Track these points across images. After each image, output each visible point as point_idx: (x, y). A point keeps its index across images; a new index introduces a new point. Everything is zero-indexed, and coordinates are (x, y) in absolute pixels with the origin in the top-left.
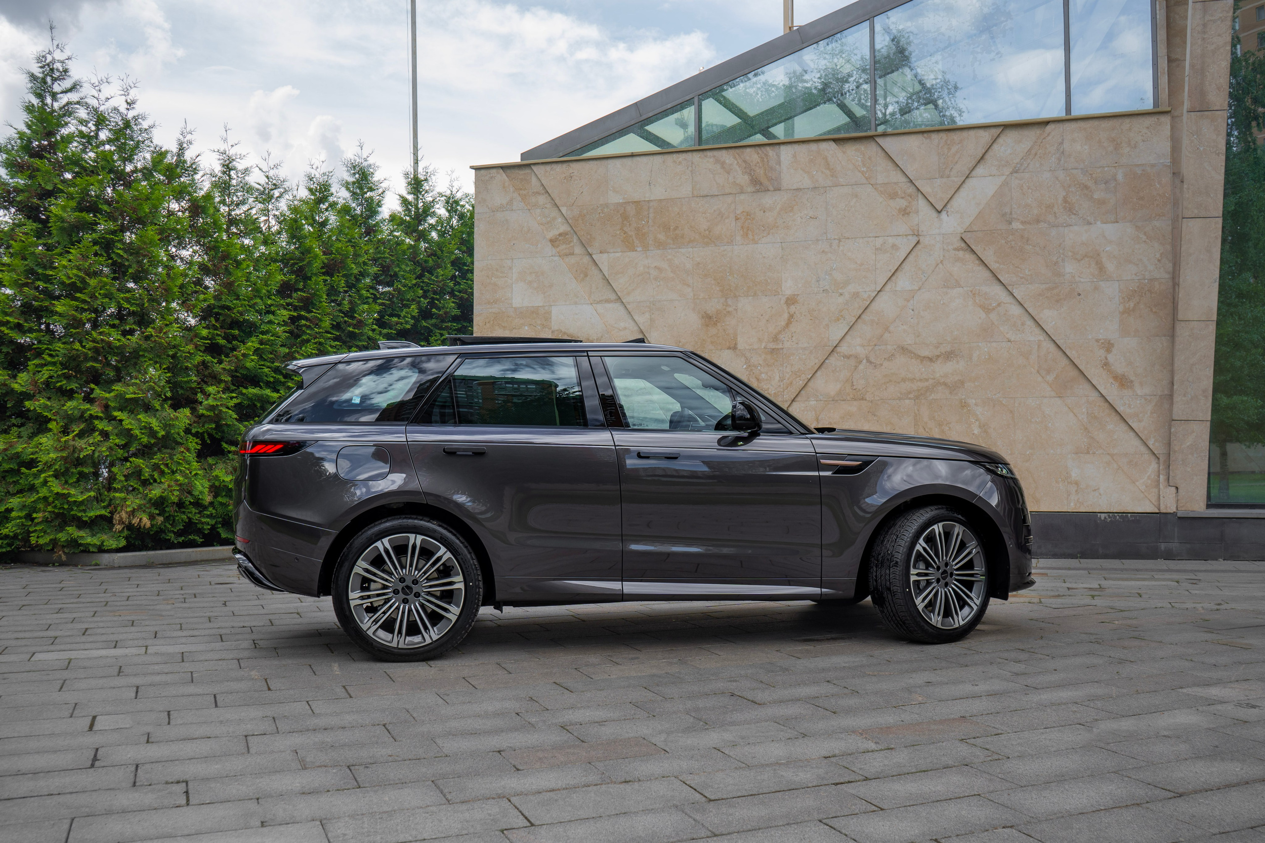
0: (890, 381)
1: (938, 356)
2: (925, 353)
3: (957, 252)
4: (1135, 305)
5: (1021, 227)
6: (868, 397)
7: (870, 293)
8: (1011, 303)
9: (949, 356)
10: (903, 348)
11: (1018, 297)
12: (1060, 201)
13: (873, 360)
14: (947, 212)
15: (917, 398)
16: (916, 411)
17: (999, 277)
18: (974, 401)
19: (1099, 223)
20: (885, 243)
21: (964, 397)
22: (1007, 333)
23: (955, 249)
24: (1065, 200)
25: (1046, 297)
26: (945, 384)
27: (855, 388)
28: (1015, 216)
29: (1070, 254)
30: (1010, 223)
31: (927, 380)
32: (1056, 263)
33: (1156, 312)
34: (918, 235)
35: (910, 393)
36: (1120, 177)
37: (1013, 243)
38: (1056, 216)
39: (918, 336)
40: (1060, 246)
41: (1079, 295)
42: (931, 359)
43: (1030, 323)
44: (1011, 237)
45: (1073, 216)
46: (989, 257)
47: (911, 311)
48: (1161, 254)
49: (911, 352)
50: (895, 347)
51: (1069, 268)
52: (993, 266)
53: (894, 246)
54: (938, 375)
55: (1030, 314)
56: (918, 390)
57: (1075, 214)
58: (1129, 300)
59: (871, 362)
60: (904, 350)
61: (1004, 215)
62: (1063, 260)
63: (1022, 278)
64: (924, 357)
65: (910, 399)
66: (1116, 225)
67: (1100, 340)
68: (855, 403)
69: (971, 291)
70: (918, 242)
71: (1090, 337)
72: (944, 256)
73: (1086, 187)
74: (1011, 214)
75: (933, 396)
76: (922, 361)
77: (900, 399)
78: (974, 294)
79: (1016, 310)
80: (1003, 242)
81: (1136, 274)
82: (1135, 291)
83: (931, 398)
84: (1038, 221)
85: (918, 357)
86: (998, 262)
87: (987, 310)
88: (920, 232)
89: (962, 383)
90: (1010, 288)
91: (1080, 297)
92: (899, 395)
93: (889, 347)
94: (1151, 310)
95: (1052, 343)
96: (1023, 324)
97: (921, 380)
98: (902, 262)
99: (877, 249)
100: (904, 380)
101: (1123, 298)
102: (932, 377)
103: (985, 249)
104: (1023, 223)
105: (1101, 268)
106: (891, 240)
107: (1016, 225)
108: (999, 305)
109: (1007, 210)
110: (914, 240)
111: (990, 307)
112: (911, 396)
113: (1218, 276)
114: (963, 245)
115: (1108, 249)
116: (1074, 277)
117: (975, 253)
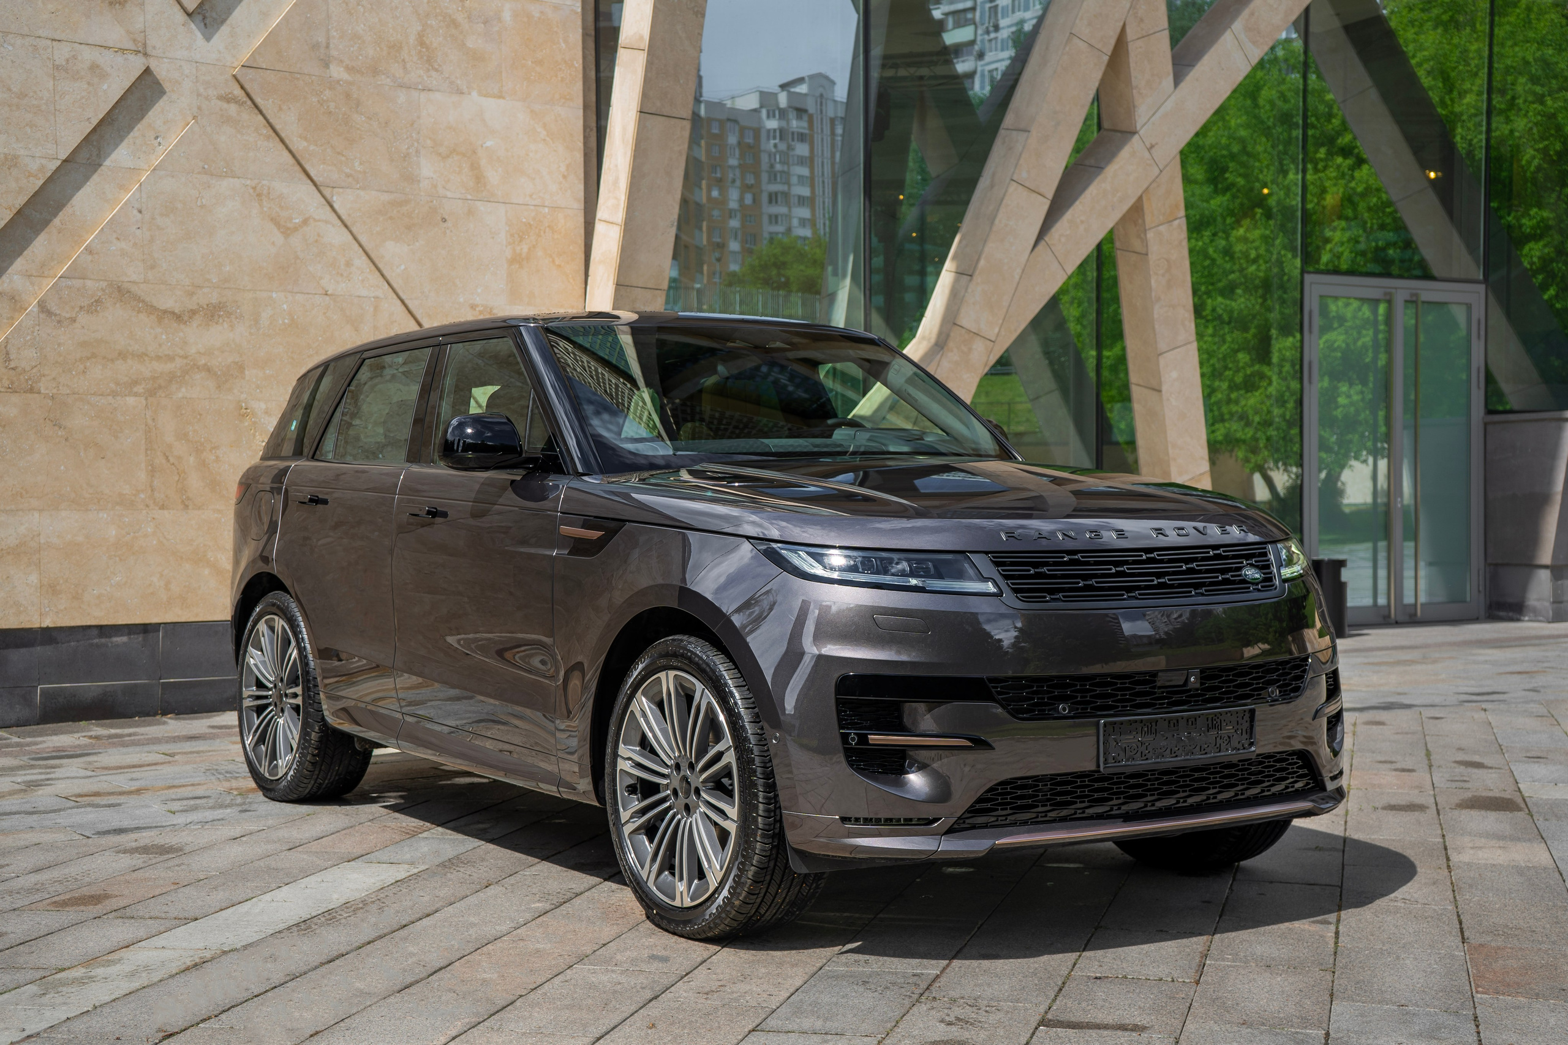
0: (94, 356)
1: (193, 313)
2: (168, 302)
3: (225, 105)
4: (529, 249)
5: (345, 76)
6: (42, 386)
7: (44, 161)
8: (326, 222)
9: (214, 313)
10: (119, 289)
11: (341, 212)
12: (412, 39)
13: (54, 309)
14: (204, 18)
15: (151, 393)
16: (150, 422)
17: (308, 167)
18: (263, 406)
19: (474, 94)
20: (74, 57)
21: (243, 396)
22: (321, 278)
23: (221, 98)
24: (422, 44)
25: (391, 218)
26: (208, 369)
27: (12, 365)
28: (334, 53)
29: (429, 142)
30: (327, 66)
31: (170, 358)
32: (406, 156)
33: (559, 266)
34: (146, 54)
35: (136, 383)
36: (507, 16)
37: (332, 105)
38: (405, 68)
39: (152, 267)
40: (412, 125)
41: (444, 220)
42: (178, 317)
43: (361, 261)
44: (328, 94)
45: (433, 73)
46: (289, 122)
47: (135, 212)
48: (568, 166)
49: (139, 299)
50: (104, 284)
51: (427, 169)
52: (297, 145)
53: (94, 67)
54: (193, 350)
55: (361, 246)
56: (154, 379)
57: (437, 70)
58: (521, 239)
59: (49, 313)
60: (122, 293)
61: (315, 47)
62: (417, 151)
63: (348, 176)
64: (165, 312)
65: (136, 395)
66: (501, 101)
67: (477, 306)
68: (15, 398)
69: (254, 188)
70: (147, 71)
71: (462, 300)
72: (199, 108)
73: (454, 23)
74: (327, 47)
75: (183, 392)
76: (160, 320)
77: (114, 394)
78: (259, 195)
79: (336, 236)
80: (315, 99)
81: (531, 196)
82: (531, 225)
83: (180, 395)
84: (375, 72)
85: (151, 309)
86: (306, 139)
87: (287, 231)
88: (149, 50)
89: (241, 368)
90: (327, 192)
91: (445, 225)
92: (112, 385)
93: (89, 283)
94: (553, 261)
95: (399, 302)
96: (348, 264)
97: (158, 358)
98: (114, 107)
99: (57, 68)
100: (123, 355)
101: (512, 235)
102: (182, 353)
103: (281, 109)
104: (349, 69)
105: (479, 179)
106: (88, 55)
107: (337, 72)
108: (305, 222)
109: (321, 39)
110: (137, 65)
111: (289, 225)
112: (139, 389)
113: (676, 217)
114: (238, 92)
115: (489, 144)
116: (435, 186)
117: (261, 112)
